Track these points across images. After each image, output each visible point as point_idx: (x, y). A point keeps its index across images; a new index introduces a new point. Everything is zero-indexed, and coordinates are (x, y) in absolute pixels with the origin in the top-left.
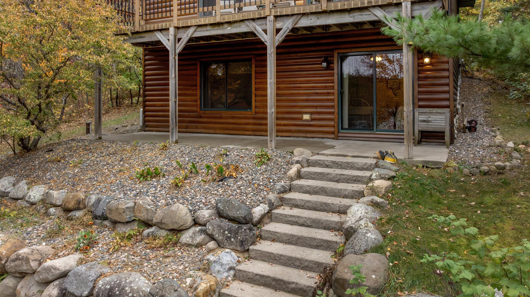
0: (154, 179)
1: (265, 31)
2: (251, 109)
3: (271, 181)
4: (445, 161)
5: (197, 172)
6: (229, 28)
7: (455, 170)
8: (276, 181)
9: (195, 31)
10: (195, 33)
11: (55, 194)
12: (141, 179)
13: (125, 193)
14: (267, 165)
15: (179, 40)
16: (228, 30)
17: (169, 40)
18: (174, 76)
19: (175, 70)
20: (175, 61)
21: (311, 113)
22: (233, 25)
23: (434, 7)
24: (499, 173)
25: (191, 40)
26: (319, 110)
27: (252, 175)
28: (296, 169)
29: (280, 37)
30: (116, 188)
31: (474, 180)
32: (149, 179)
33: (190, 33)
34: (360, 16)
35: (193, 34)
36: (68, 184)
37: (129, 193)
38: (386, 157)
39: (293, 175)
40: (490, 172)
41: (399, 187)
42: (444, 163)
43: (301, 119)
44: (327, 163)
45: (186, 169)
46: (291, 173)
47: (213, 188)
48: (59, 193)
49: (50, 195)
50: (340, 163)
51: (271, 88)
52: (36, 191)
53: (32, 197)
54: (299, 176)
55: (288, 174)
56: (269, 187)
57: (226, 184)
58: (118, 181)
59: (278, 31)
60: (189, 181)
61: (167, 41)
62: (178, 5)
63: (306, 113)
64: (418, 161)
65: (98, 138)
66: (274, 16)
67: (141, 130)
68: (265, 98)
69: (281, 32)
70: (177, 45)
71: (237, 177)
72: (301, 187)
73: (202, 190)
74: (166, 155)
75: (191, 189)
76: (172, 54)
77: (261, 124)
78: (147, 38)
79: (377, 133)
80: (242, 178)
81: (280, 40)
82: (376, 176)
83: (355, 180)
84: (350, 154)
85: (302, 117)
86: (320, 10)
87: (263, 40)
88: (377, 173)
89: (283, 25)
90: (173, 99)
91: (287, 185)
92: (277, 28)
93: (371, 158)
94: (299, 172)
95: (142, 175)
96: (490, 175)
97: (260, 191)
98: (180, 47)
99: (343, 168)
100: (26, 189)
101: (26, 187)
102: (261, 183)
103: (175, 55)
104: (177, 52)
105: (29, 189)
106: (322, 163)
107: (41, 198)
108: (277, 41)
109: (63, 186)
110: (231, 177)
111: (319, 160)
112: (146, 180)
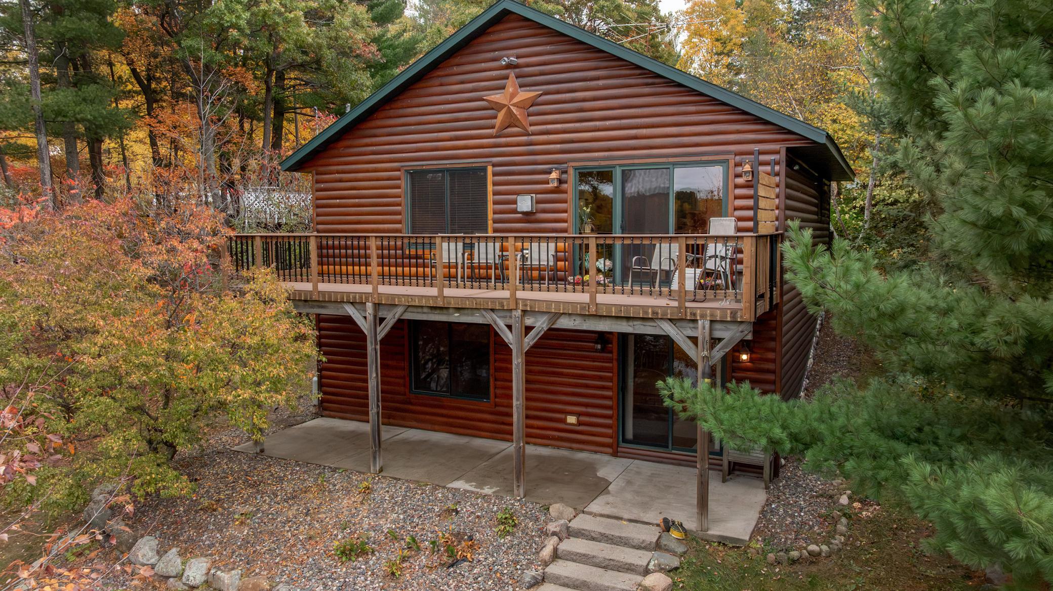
0: (360, 559)
1: (509, 327)
2: (488, 398)
3: (518, 567)
4: (747, 538)
5: (419, 549)
6: (456, 315)
7: (758, 554)
8: (524, 567)
9: (405, 311)
10: (406, 314)
11: (226, 578)
12: (344, 559)
13: (324, 584)
14: (513, 534)
15: (382, 320)
16: (456, 317)
17: (365, 318)
18: (374, 375)
19: (376, 367)
20: (376, 353)
21: (578, 414)
22: (462, 311)
23: (740, 329)
24: (812, 563)
25: (400, 321)
26: (590, 410)
27: (493, 556)
28: (552, 547)
29: (529, 340)
30: (311, 572)
31: (779, 573)
32: (354, 559)
33: (398, 313)
34: (642, 327)
35: (402, 315)
36: (241, 560)
37: (330, 583)
38: (671, 529)
39: (547, 558)
40: (801, 560)
41: (681, 585)
42: (746, 541)
43: (564, 421)
44: (593, 534)
45: (403, 539)
46: (544, 554)
47: (443, 579)
48: (231, 577)
49: (219, 578)
50: (610, 537)
51: (518, 414)
52: (195, 568)
53: (191, 578)
54: (556, 555)
55: (541, 555)
56: (516, 578)
57: (458, 571)
58: (311, 560)
59: (528, 329)
60: (408, 564)
61: (363, 320)
62: (378, 266)
63: (572, 413)
64: (713, 536)
65: (258, 451)
66: (522, 311)
67: (317, 415)
68: (509, 384)
69: (533, 333)
70: (379, 329)
71: (473, 559)
72: (557, 578)
73: (427, 582)
74: (370, 505)
75: (413, 580)
76: (372, 343)
77: (503, 423)
78: (330, 311)
79: (673, 451)
80: (479, 561)
81: (532, 343)
82: (654, 565)
83: (628, 569)
84: (626, 516)
85: (566, 419)
86: (587, 313)
87: (506, 341)
88: (656, 562)
89: (535, 323)
90: (375, 410)
91: (539, 575)
92: (527, 325)
93: (653, 524)
94: (555, 550)
95: (343, 553)
96: (800, 563)
97: (504, 585)
98: (383, 331)
99: (615, 544)
100: (180, 564)
101: (179, 561)
102: (505, 572)
103: (376, 344)
104: (379, 338)
105: (183, 563)
106: (587, 533)
107: (204, 578)
108: (526, 344)
109: (234, 563)
110: (465, 559)
111: (583, 530)
112: (350, 559)
